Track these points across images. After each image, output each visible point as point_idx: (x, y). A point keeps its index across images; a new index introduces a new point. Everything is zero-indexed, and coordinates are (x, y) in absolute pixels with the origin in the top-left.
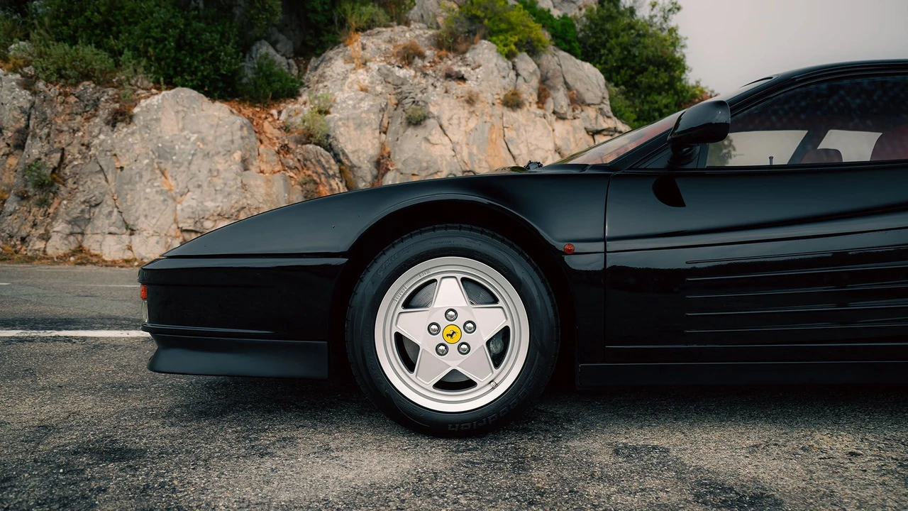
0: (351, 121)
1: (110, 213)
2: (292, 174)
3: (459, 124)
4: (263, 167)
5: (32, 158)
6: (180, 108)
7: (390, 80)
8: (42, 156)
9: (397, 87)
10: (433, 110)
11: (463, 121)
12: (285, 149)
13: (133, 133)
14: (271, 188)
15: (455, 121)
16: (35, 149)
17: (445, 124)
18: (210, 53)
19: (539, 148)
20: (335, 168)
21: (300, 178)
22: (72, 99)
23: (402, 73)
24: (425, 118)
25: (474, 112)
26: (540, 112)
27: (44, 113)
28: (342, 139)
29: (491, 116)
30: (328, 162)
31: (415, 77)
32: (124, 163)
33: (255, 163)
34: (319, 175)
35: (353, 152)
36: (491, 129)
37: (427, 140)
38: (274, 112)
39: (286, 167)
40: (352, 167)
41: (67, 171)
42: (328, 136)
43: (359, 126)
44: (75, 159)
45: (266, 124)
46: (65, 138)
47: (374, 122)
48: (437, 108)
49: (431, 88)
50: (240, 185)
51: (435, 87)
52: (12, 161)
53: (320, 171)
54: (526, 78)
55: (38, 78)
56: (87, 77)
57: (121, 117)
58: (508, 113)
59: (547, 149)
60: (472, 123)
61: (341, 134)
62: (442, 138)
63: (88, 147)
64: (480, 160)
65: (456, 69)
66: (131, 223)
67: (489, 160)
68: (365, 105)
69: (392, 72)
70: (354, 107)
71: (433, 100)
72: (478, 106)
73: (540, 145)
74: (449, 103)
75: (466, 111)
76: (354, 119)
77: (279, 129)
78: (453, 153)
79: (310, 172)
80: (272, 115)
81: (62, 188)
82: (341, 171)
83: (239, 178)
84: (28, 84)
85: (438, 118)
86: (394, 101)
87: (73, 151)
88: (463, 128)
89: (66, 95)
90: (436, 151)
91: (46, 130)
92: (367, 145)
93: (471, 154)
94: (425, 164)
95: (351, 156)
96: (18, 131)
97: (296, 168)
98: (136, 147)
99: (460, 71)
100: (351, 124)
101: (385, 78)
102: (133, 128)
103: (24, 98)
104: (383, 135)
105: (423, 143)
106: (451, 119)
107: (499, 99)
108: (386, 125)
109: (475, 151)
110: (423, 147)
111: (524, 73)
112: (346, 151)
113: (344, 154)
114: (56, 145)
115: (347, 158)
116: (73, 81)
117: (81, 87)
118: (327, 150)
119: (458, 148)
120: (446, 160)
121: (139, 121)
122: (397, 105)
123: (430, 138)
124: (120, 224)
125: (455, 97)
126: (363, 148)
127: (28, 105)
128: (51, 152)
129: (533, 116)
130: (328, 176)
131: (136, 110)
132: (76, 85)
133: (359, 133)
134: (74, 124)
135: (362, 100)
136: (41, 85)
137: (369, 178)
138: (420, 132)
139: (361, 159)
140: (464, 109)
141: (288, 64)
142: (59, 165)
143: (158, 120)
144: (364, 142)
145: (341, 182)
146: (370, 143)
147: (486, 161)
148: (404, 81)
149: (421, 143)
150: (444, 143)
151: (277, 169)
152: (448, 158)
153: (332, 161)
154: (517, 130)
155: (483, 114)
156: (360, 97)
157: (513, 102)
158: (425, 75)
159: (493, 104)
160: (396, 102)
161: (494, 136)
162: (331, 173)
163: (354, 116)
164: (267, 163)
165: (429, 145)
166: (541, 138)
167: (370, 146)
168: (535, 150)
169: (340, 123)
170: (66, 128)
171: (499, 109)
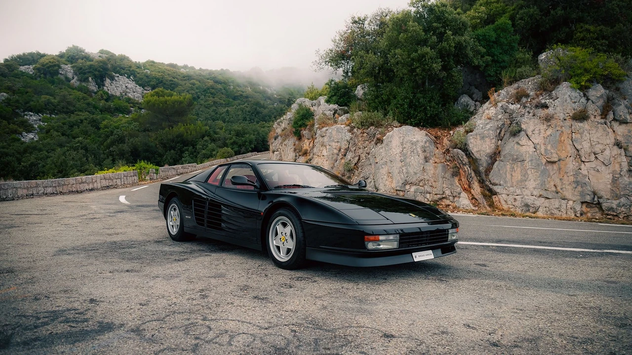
0: (478, 136)
1: (371, 182)
2: (448, 164)
3: (539, 133)
4: (436, 160)
5: (348, 160)
6: (402, 135)
7: (508, 111)
8: (352, 159)
9: (511, 114)
10: (523, 126)
11: (542, 131)
12: (448, 151)
13: (382, 148)
14: (436, 170)
15: (536, 132)
16: (349, 156)
17: (530, 133)
18: (423, 107)
19: (599, 143)
20: (466, 160)
21: (451, 165)
22: (365, 134)
23: (512, 107)
24: (520, 131)
25: (550, 125)
26: (603, 121)
27: (355, 141)
28: (471, 146)
29: (561, 127)
30: (462, 157)
31: (520, 108)
32: (377, 161)
33: (432, 159)
34: (459, 164)
35: (477, 152)
36: (560, 134)
37: (518, 143)
38: (451, 132)
39: (447, 161)
40: (477, 159)
41: (359, 164)
42: (466, 144)
43: (483, 138)
44: (363, 159)
45: (445, 139)
46: (361, 151)
47: (491, 135)
48: (526, 125)
49: (526, 114)
50: (422, 168)
51: (529, 113)
52: (343, 161)
53: (460, 162)
54: (594, 101)
55: (355, 127)
56: (372, 124)
57: (380, 141)
58: (576, 124)
59: (605, 143)
60: (549, 132)
61: (471, 143)
62: (527, 142)
63: (369, 154)
64: (551, 153)
65: (543, 101)
66: (377, 186)
67: (559, 153)
68: (488, 127)
69: (508, 107)
70: (482, 128)
71: (524, 121)
72: (553, 122)
73: (600, 142)
74: (534, 122)
75: (545, 125)
76: (480, 134)
77: (449, 141)
78: (535, 150)
79: (456, 163)
80: (450, 134)
81: (356, 171)
82: (469, 162)
83: (422, 166)
84: (351, 131)
85: (525, 131)
86: (509, 122)
87: (363, 156)
88: (542, 135)
89: (363, 133)
90: (524, 149)
91: (354, 148)
92: (486, 147)
93: (546, 150)
94: (515, 157)
95: (475, 154)
96: (345, 149)
97: (450, 160)
98: (383, 153)
99: (546, 102)
100: (478, 137)
101: (505, 110)
102: (383, 145)
103: (349, 135)
104: (500, 141)
105: (516, 145)
106: (534, 130)
107: (570, 116)
108: (503, 136)
109: (549, 148)
110: (515, 148)
111: (592, 98)
112: (473, 152)
113: (472, 153)
114: (357, 154)
115: (474, 155)
116: (367, 127)
117: (369, 129)
118: (463, 151)
119: (538, 147)
120: (529, 154)
121: (385, 142)
122: (510, 124)
123: (520, 142)
124: (373, 186)
125: (538, 118)
126: (483, 149)
127: (349, 139)
128: (355, 157)
129: (596, 123)
130: (463, 164)
131: (384, 138)
132: (368, 129)
133: (482, 141)
134: (365, 145)
135: (487, 124)
136: (355, 130)
137: (485, 165)
138: (516, 139)
139: (482, 155)
140: (544, 124)
141: (475, 105)
142: (357, 162)
143: (391, 141)
144: (484, 146)
145: (470, 167)
146: (488, 146)
147: (557, 154)
148: (513, 111)
149: (514, 145)
150: (529, 144)
151: (443, 161)
152: (531, 153)
153: (465, 157)
154: (581, 134)
155: (556, 127)
156: (486, 122)
157: (581, 116)
158: (525, 107)
159: (565, 120)
160: (510, 123)
161: (563, 138)
162: (464, 163)
163: (480, 133)
164: (438, 158)
165: (519, 146)
166: (601, 137)
167: (488, 148)
168: (595, 145)
169: (471, 137)
170: (361, 147)
171: (569, 122)
